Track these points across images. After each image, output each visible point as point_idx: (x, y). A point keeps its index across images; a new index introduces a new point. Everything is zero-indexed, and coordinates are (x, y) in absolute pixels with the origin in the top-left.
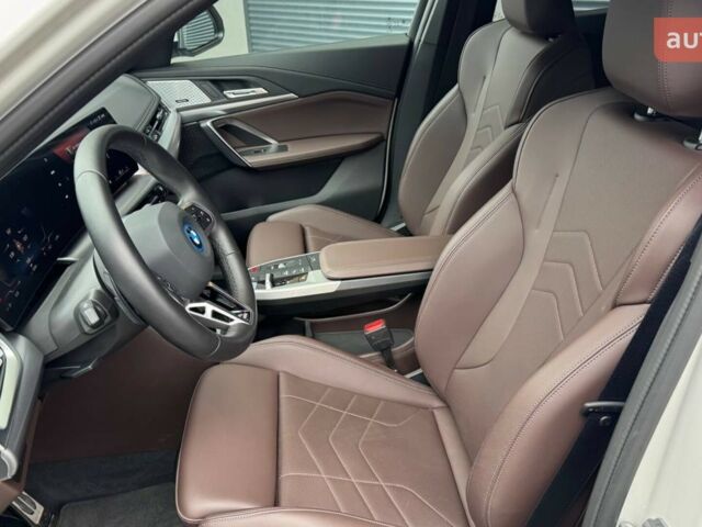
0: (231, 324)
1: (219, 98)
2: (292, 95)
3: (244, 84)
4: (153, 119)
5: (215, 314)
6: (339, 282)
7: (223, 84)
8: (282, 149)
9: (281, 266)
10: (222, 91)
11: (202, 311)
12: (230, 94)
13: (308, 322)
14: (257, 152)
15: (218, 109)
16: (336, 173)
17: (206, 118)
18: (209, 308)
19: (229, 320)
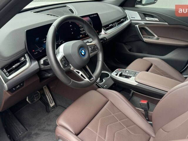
0: (85, 79)
1: (144, 19)
2: (167, 23)
3: (152, 17)
4: (120, 20)
5: (82, 75)
6: (138, 83)
7: (147, 15)
8: (158, 39)
9: (127, 72)
10: (145, 17)
11: (79, 73)
12: (147, 18)
13: (132, 91)
14: (149, 38)
15: (143, 22)
16: (173, 52)
17: (137, 24)
18: (81, 73)
19: (85, 78)
